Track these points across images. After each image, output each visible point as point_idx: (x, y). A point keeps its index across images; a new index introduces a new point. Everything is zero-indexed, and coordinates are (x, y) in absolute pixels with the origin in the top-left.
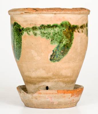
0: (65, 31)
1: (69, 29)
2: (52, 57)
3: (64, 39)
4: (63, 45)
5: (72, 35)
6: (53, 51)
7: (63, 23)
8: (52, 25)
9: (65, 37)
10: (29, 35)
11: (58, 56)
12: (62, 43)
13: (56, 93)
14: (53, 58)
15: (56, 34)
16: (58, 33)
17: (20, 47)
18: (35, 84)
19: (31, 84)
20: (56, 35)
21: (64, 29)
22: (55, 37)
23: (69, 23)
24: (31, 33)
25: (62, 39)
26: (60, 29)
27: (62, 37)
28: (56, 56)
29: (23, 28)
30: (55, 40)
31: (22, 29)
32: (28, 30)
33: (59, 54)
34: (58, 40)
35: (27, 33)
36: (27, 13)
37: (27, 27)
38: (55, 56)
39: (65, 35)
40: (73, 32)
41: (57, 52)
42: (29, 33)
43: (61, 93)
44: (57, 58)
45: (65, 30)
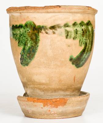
0: (29, 32)
1: (34, 30)
2: (22, 61)
3: (28, 41)
4: (28, 48)
5: (37, 37)
6: (21, 53)
7: (27, 23)
9: (29, 39)
11: (25, 60)
12: (27, 45)
13: (27, 101)
14: (23, 61)
15: (21, 35)
16: (23, 34)
20: (21, 37)
21: (28, 30)
22: (21, 39)
23: (34, 23)
25: (27, 41)
26: (24, 30)
27: (26, 39)
30: (21, 41)
33: (26, 58)
34: (23, 42)
38: (23, 59)
39: (30, 37)
40: (38, 33)
41: (24, 55)
43: (30, 101)
44: (25, 61)
45: (29, 31)
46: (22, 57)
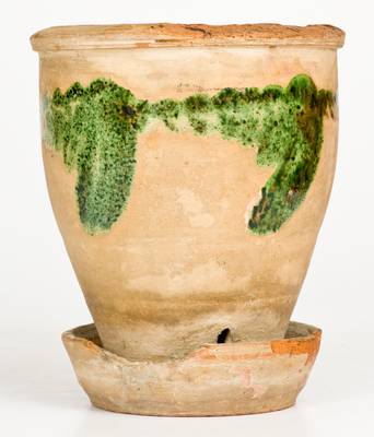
0: (302, 113)
1: (312, 107)
2: (258, 215)
3: (297, 145)
4: (294, 168)
5: (318, 128)
6: (264, 189)
7: (296, 82)
8: (261, 91)
9: (301, 137)
10: (172, 129)
11: (276, 210)
12: (293, 159)
14: (263, 216)
15: (276, 123)
16: (282, 120)
17: (126, 177)
18: (174, 322)
19: (156, 323)
20: (275, 130)
21: (299, 107)
22: (273, 138)
23: (312, 82)
24: (183, 121)
25: (294, 143)
26: (287, 107)
27: (293, 136)
28: (269, 211)
29: (146, 102)
30: (271, 147)
31: (140, 107)
32: (167, 109)
33: (279, 203)
34: (281, 149)
35: (164, 124)
36: (169, 44)
37: (162, 99)
38: (267, 208)
39: (302, 128)
40: (321, 116)
41: (277, 194)
42: (172, 120)
44: (272, 217)
45: (300, 111)
46: (268, 200)
